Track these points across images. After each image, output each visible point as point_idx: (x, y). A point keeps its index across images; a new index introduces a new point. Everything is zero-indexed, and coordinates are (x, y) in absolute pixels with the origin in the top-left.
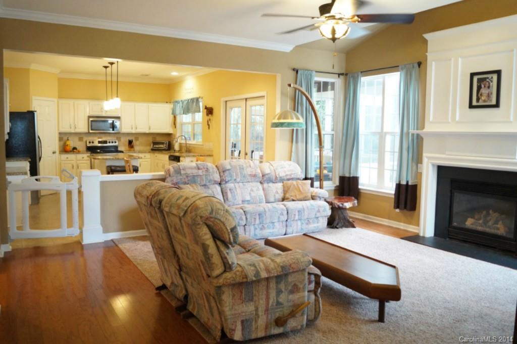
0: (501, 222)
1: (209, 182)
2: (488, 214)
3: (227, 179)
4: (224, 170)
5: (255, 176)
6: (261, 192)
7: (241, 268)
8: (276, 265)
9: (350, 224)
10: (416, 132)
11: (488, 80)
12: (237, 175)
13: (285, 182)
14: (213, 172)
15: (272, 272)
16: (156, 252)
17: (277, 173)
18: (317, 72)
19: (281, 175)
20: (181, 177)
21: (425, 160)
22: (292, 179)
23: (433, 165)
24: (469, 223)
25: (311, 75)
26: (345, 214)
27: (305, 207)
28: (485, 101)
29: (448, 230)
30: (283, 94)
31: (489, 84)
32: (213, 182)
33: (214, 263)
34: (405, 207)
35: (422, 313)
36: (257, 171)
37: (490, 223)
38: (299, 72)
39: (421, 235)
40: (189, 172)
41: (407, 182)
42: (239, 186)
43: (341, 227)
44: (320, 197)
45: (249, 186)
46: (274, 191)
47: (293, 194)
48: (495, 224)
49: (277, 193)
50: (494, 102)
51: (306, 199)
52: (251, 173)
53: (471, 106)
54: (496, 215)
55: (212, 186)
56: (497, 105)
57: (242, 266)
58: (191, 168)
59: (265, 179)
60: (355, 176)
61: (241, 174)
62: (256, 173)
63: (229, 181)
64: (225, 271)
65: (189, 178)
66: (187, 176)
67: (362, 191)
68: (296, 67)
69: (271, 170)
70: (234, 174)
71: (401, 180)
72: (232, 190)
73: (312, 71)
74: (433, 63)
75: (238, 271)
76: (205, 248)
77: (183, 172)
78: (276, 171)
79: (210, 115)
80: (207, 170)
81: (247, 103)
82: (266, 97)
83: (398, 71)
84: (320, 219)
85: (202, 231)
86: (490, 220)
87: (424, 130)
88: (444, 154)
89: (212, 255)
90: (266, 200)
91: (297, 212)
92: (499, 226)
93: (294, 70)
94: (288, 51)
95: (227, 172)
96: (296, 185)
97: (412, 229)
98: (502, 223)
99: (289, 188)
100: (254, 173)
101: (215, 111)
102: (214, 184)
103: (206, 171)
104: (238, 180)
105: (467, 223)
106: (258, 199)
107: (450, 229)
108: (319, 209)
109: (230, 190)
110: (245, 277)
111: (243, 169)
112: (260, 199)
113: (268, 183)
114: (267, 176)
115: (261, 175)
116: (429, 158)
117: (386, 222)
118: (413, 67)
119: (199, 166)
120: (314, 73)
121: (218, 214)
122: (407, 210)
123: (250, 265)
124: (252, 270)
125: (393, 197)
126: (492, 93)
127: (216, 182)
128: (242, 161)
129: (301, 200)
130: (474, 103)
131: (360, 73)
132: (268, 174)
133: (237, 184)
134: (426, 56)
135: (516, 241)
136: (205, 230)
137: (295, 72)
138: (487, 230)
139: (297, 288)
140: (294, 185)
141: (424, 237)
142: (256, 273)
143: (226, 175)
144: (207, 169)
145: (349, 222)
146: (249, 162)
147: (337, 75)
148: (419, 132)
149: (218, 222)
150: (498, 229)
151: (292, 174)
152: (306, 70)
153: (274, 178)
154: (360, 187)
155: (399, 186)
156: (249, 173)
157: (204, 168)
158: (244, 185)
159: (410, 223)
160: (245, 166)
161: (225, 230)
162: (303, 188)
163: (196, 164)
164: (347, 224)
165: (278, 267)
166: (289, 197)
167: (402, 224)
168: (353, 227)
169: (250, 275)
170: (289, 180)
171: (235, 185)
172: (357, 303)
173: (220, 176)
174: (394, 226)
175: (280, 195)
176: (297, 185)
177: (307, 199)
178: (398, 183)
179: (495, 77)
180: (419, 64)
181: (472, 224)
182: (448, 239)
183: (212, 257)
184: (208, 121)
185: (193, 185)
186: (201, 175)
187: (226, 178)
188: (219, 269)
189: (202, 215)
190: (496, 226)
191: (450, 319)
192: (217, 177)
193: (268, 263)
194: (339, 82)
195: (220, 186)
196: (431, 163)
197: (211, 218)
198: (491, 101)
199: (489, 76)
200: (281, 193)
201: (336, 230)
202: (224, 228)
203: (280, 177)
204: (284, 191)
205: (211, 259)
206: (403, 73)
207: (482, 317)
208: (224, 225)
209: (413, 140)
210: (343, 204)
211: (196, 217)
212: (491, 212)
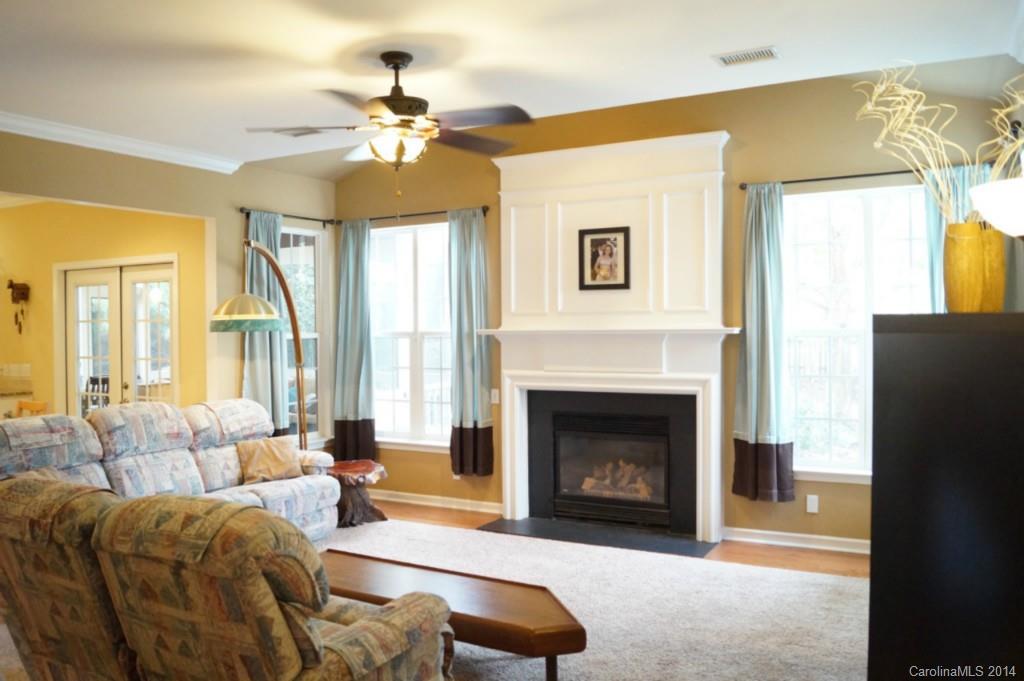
0: (640, 479)
1: (78, 459)
2: (617, 467)
3: (119, 448)
4: (110, 428)
5: (178, 435)
6: (195, 471)
7: (334, 655)
8: (397, 633)
9: (375, 515)
10: (485, 332)
11: (609, 243)
12: (139, 438)
13: (240, 443)
14: (87, 436)
15: (394, 648)
16: (27, 650)
17: (224, 427)
18: (285, 216)
19: (232, 430)
20: (12, 454)
21: (506, 383)
22: (253, 436)
23: (521, 390)
24: (589, 486)
25: (275, 222)
26: (364, 497)
27: (298, 493)
28: (605, 278)
29: (554, 503)
30: (221, 259)
31: (611, 249)
32: (87, 459)
33: (284, 657)
34: (475, 470)
35: (605, 663)
36: (182, 426)
37: (624, 482)
38: (253, 216)
39: (508, 517)
40: (29, 439)
41: (475, 423)
42: (146, 463)
43: (360, 523)
44: (320, 469)
45: (167, 458)
46: (221, 465)
47: (262, 467)
48: (630, 483)
49: (227, 467)
50: (621, 280)
51: (289, 475)
52: (170, 431)
53: (583, 287)
54: (631, 467)
55: (85, 469)
56: (626, 286)
57: (336, 649)
58: (35, 431)
59: (200, 440)
60: (367, 417)
61: (147, 434)
62: (179, 428)
63: (123, 452)
64: (304, 669)
65: (31, 456)
66: (26, 451)
67: (381, 446)
68: (248, 204)
69: (210, 421)
70: (134, 436)
71: (464, 419)
72: (132, 471)
73: (276, 213)
74: (513, 210)
75: (331, 662)
76: (263, 626)
77: (14, 442)
78: (222, 421)
79: (22, 302)
80: (72, 431)
81: (124, 274)
82: (176, 264)
83: (445, 220)
84: (326, 512)
85: (259, 589)
86: (623, 476)
87: (501, 329)
88: (542, 369)
89: (280, 639)
90: (205, 486)
91: (283, 503)
92: (638, 486)
93: (242, 210)
94: (230, 172)
95: (118, 432)
96: (266, 449)
97: (489, 508)
98: (643, 479)
99: (251, 456)
100: (176, 430)
101: (35, 293)
102: (88, 463)
103: (70, 434)
104: (143, 448)
105: (584, 487)
106: (189, 485)
107: (557, 500)
108: (323, 493)
109: (127, 472)
110: (345, 671)
111: (152, 422)
112: (194, 487)
113: (205, 448)
114: (203, 435)
115: (191, 433)
116: (513, 378)
117: (436, 501)
118: (475, 215)
119: (51, 423)
120: (280, 219)
121: (290, 545)
122: (479, 475)
123: (350, 643)
124: (357, 654)
125: (448, 452)
126: (616, 265)
127: (93, 459)
128: (146, 407)
129: (281, 479)
130: (588, 281)
131: (368, 221)
132: (204, 430)
133: (141, 457)
134: (499, 197)
135: (668, 508)
136: (264, 586)
137: (244, 215)
138: (621, 495)
139: (427, 670)
140: (262, 448)
141: (513, 522)
142: (366, 657)
143: (115, 438)
144: (72, 429)
145: (373, 510)
146: (161, 406)
147: (321, 223)
148: (490, 331)
149: (291, 562)
150: (637, 491)
151: (254, 425)
152: (265, 212)
153: (218, 437)
154: (377, 439)
155: (459, 434)
156: (166, 432)
157: (64, 429)
158: (155, 458)
159: (483, 498)
160: (154, 416)
161: (305, 579)
162: (281, 452)
163: (44, 420)
164: (370, 514)
165: (401, 635)
166: (255, 474)
167: (468, 501)
168: (383, 519)
169: (357, 668)
170: (246, 438)
171: (136, 461)
172: (490, 671)
173: (102, 444)
174: (454, 507)
175: (234, 473)
176: (268, 447)
177: (295, 474)
178: (457, 425)
179: (620, 237)
180: (485, 210)
181: (592, 488)
182: (554, 519)
183: (280, 644)
184: (16, 316)
185: (44, 470)
186: (59, 446)
187: (118, 446)
188: (293, 667)
189: (259, 552)
190: (633, 485)
191: (653, 665)
192: (96, 447)
193: (382, 631)
194: (324, 236)
195: (103, 466)
196: (517, 386)
197: (278, 556)
198: (615, 277)
199: (611, 236)
200: (236, 467)
201: (351, 529)
202: (301, 573)
203: (231, 434)
204: (240, 461)
205: (277, 648)
206: (455, 226)
207: (696, 650)
208: (303, 566)
209: (480, 346)
210: (364, 477)
211: (246, 559)
212: (621, 463)
